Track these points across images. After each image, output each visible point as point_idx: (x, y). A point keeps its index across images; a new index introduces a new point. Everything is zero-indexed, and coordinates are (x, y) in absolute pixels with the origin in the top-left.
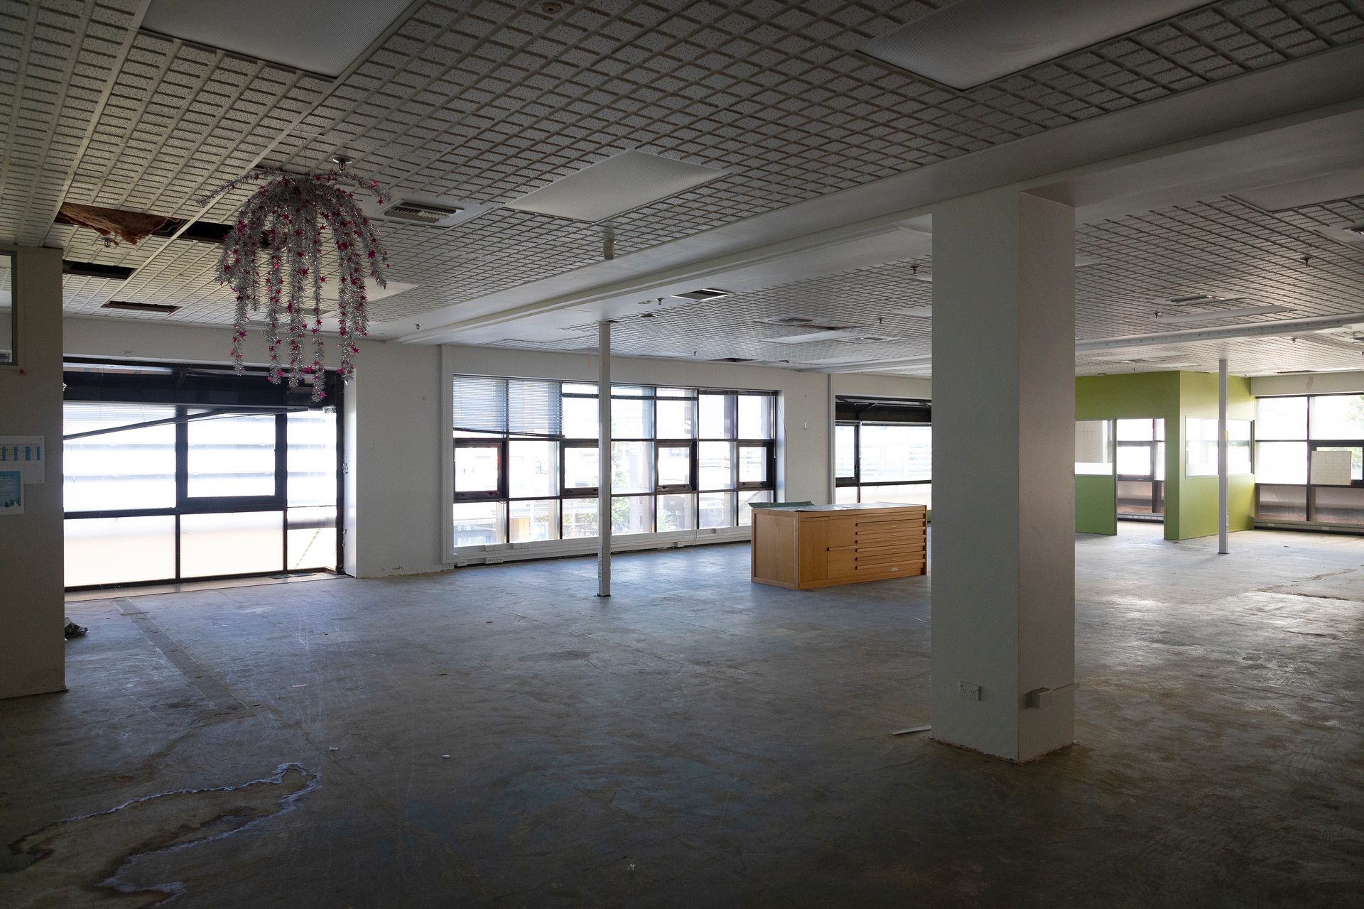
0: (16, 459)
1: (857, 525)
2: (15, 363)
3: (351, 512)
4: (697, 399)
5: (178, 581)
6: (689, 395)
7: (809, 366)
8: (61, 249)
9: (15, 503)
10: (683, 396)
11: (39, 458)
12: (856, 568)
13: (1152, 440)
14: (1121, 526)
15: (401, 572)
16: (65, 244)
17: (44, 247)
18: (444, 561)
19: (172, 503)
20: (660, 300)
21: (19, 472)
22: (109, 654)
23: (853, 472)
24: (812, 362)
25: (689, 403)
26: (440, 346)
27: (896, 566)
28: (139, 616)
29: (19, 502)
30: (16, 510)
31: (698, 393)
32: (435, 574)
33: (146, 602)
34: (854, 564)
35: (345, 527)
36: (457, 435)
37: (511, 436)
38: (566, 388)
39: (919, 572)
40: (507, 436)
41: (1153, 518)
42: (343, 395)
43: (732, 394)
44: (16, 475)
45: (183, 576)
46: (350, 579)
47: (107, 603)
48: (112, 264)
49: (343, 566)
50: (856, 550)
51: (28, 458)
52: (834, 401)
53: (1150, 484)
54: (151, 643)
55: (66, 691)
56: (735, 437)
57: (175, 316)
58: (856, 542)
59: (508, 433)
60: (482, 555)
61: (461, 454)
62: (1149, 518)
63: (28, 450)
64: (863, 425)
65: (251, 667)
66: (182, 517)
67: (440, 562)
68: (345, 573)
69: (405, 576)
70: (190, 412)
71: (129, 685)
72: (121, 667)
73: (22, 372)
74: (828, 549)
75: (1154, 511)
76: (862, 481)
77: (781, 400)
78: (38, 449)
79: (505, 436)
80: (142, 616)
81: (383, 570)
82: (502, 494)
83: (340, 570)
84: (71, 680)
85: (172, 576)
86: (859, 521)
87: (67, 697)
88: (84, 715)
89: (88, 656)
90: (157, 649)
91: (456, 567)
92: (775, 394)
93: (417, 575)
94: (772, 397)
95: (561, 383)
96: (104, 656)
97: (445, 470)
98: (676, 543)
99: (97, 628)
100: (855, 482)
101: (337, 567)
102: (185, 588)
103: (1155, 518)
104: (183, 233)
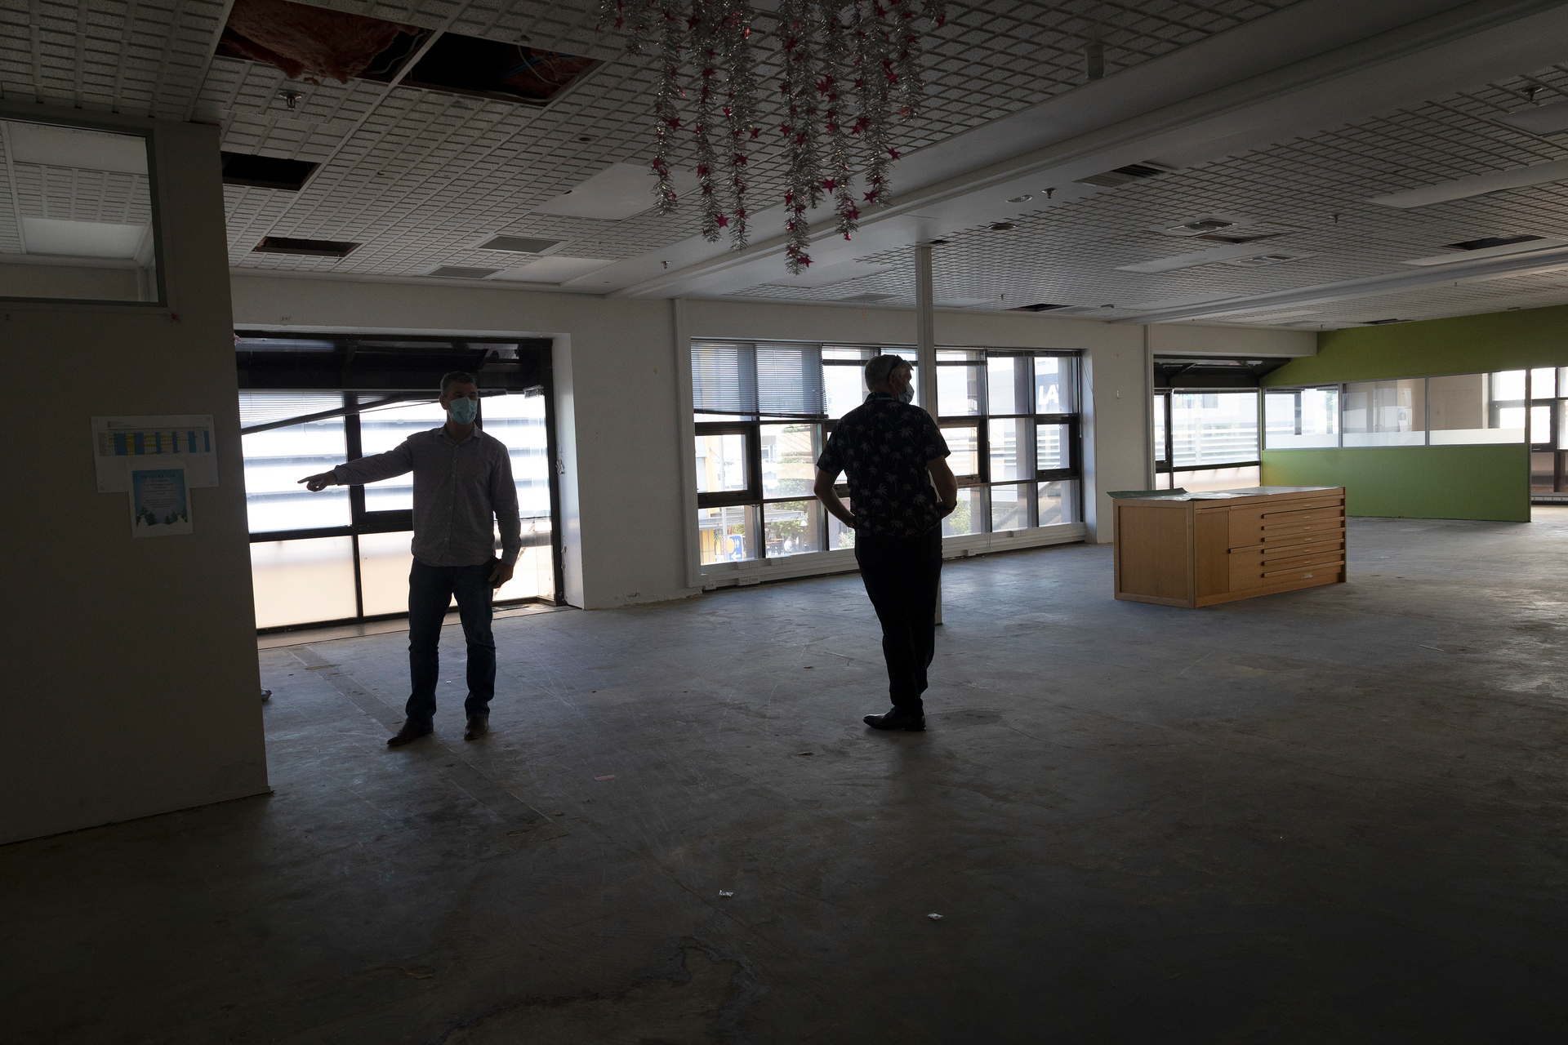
0: (176, 451)
1: (1263, 517)
2: (163, 302)
3: (572, 525)
4: (985, 363)
5: (360, 620)
6: (974, 358)
7: (1131, 314)
8: (215, 125)
9: (179, 517)
10: (965, 360)
11: (208, 449)
12: (1263, 576)
13: (1553, 396)
14: (1535, 512)
15: (640, 600)
16: (223, 112)
17: (191, 121)
18: (691, 584)
19: (346, 520)
20: (1049, 191)
21: (183, 470)
22: (309, 731)
23: (1164, 454)
24: (1137, 307)
25: (973, 369)
26: (672, 300)
27: (1308, 571)
28: (330, 671)
29: (184, 516)
30: (182, 527)
31: (986, 357)
32: (680, 601)
33: (332, 649)
34: (1260, 570)
35: (564, 544)
36: (699, 418)
37: (762, 419)
38: (827, 354)
39: (1335, 579)
40: (758, 418)
41: (1555, 499)
42: (551, 371)
43: (1025, 356)
44: (177, 475)
45: (367, 612)
46: (578, 611)
47: (282, 652)
48: (285, 156)
49: (563, 595)
50: (1263, 552)
51: (193, 449)
52: (1151, 362)
53: (1552, 455)
54: (361, 710)
55: (270, 794)
56: (1032, 412)
57: (348, 264)
58: (1263, 540)
59: (758, 414)
60: (735, 575)
61: (702, 443)
62: (1550, 499)
63: (192, 436)
64: (1175, 393)
65: (516, 747)
66: (362, 538)
67: (686, 586)
68: (566, 604)
69: (644, 605)
70: (362, 401)
71: (357, 782)
72: (334, 751)
73: (174, 317)
74: (1229, 551)
75: (1556, 490)
76: (1175, 465)
77: (1088, 364)
78: (206, 434)
79: (755, 418)
80: (333, 670)
81: (616, 598)
82: (752, 494)
83: (560, 599)
84: (275, 777)
85: (352, 613)
86: (1264, 511)
87: (274, 803)
88: (310, 837)
89: (282, 733)
90: (374, 720)
91: (704, 591)
92: (1079, 353)
93: (659, 603)
94: (1074, 359)
95: (819, 347)
96: (304, 733)
97: (685, 464)
98: (966, 551)
99: (281, 689)
100: (1167, 466)
101: (556, 596)
102: (372, 630)
103: (1559, 499)
104: (407, 77)
